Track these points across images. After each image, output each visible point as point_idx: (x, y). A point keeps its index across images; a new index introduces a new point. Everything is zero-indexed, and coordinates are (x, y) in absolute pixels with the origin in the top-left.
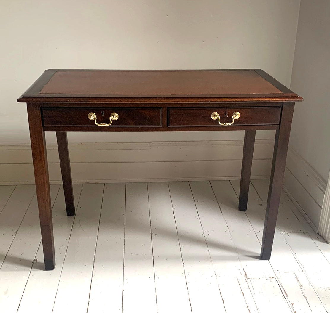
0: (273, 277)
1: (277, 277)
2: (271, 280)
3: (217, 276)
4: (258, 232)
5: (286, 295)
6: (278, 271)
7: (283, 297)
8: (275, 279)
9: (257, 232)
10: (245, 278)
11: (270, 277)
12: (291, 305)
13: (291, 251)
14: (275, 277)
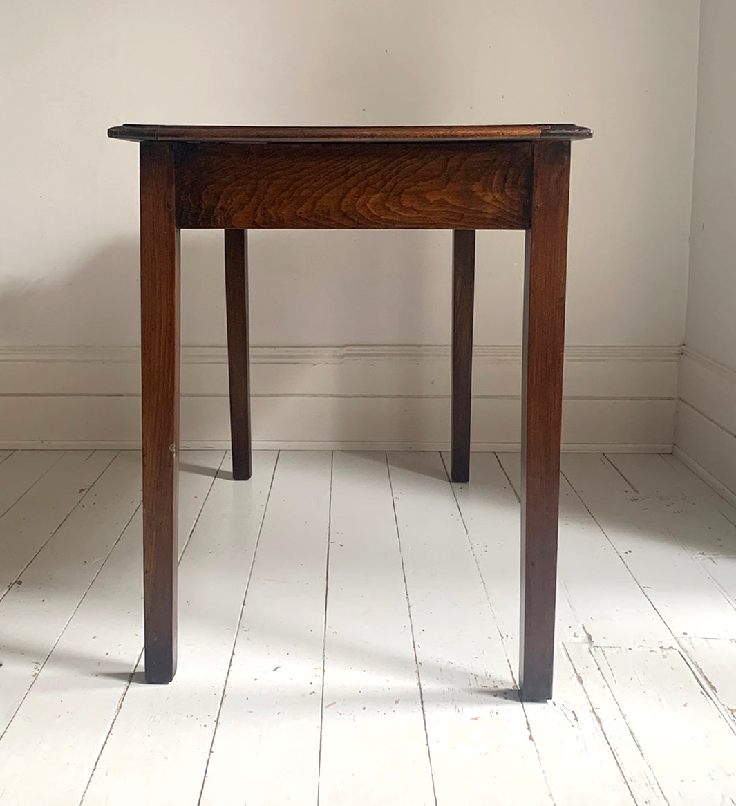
0: (671, 648)
1: (683, 649)
2: (665, 653)
3: (505, 637)
4: (627, 553)
5: (713, 688)
6: (685, 634)
7: (702, 693)
8: (677, 651)
9: (624, 551)
10: (587, 646)
11: (661, 648)
12: (730, 712)
13: (724, 593)
14: (676, 646)
